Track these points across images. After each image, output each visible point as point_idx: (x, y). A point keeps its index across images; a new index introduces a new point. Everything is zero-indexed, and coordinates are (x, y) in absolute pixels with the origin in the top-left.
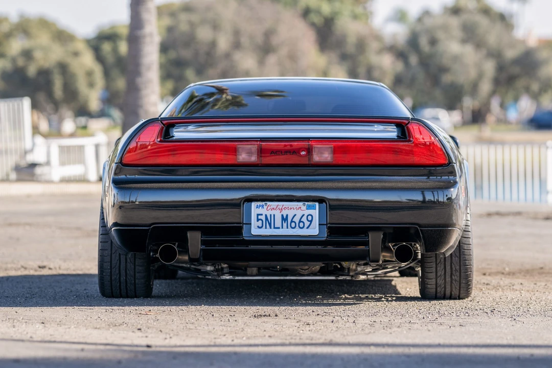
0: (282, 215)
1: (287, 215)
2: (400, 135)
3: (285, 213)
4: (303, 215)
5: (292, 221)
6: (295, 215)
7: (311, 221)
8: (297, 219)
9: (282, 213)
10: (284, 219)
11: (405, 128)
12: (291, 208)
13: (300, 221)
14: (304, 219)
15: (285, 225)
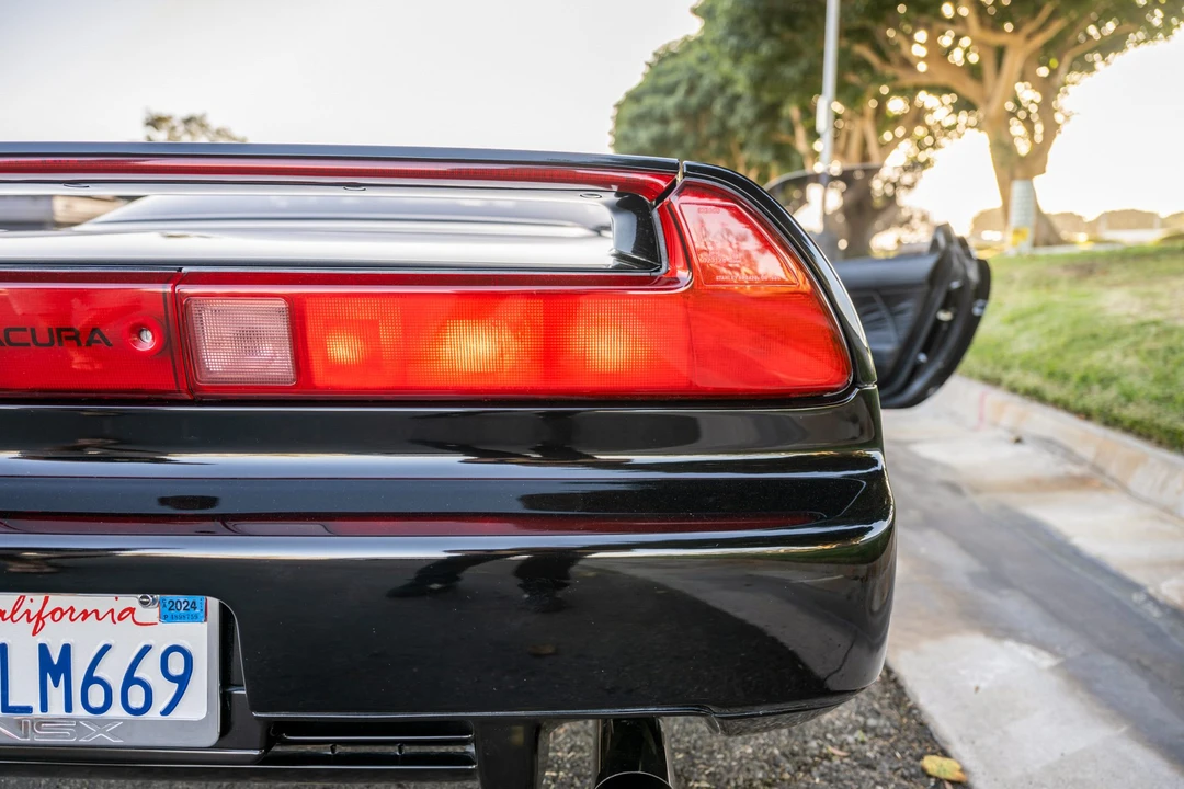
0: (43, 649)
1: (66, 649)
2: (628, 251)
3: (55, 636)
4: (146, 649)
5: (90, 679)
6: (106, 648)
7: (182, 681)
8: (112, 671)
9: (40, 639)
10: (54, 667)
11: (655, 214)
12: (85, 615)
13: (130, 680)
14: (149, 670)
15: (56, 695)
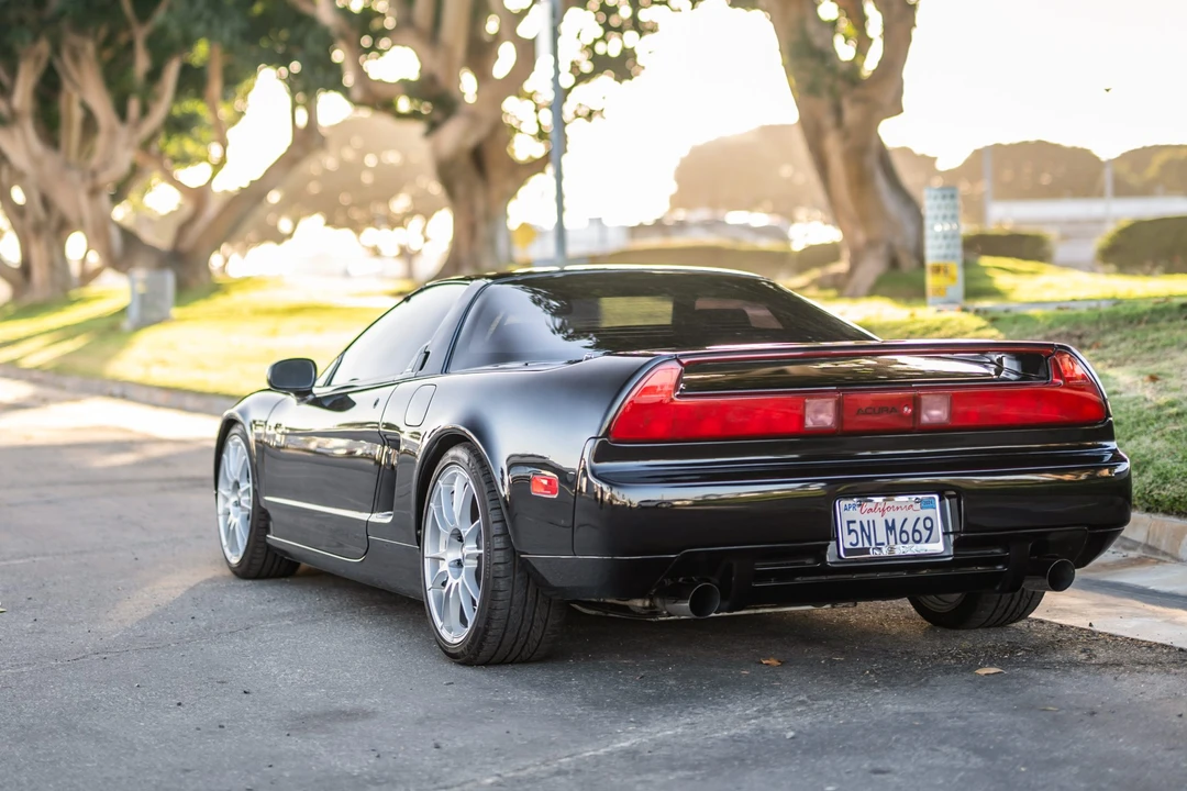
0: (886, 521)
1: (893, 521)
3: (889, 516)
4: (918, 519)
5: (902, 532)
6: (906, 520)
7: (931, 529)
8: (909, 527)
9: (885, 518)
10: (890, 528)
11: (1048, 361)
12: (898, 508)
13: (915, 531)
14: (920, 526)
15: (892, 538)
